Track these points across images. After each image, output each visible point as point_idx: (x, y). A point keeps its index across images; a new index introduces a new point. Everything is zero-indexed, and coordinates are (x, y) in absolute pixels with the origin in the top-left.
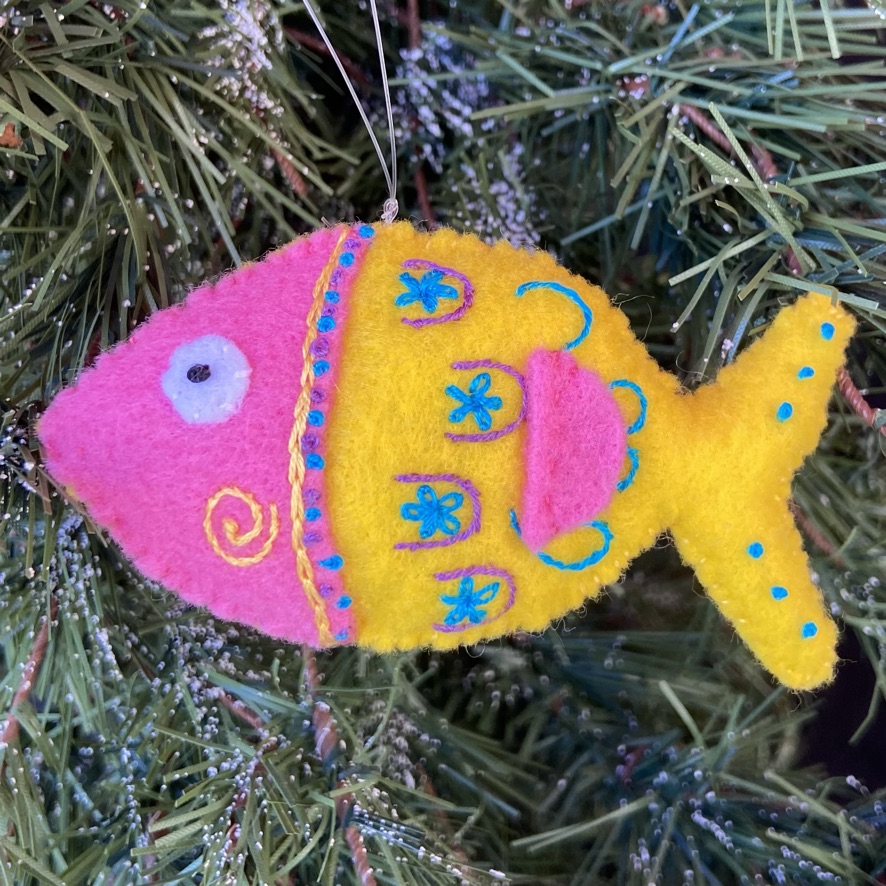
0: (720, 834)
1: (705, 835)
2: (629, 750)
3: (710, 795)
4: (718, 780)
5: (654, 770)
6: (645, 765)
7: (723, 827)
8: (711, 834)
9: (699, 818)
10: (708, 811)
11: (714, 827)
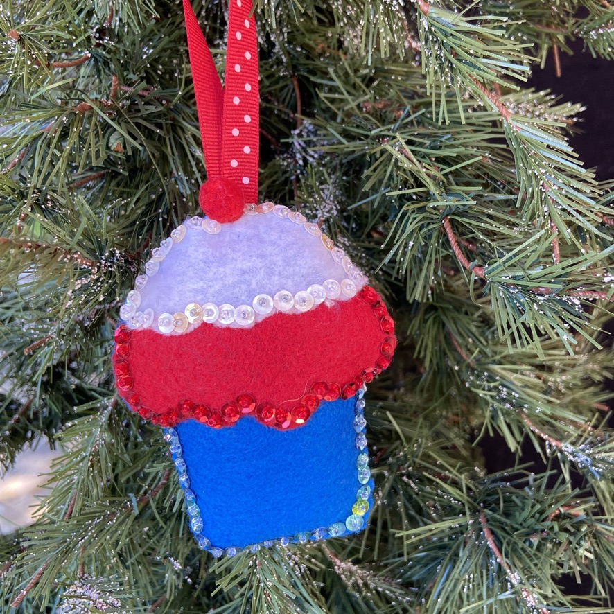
0: (413, 485)
1: (407, 485)
2: (379, 450)
3: (410, 468)
4: (414, 462)
5: (387, 458)
6: (384, 456)
7: (414, 482)
8: (410, 486)
9: (405, 479)
10: (409, 477)
11: (411, 482)
